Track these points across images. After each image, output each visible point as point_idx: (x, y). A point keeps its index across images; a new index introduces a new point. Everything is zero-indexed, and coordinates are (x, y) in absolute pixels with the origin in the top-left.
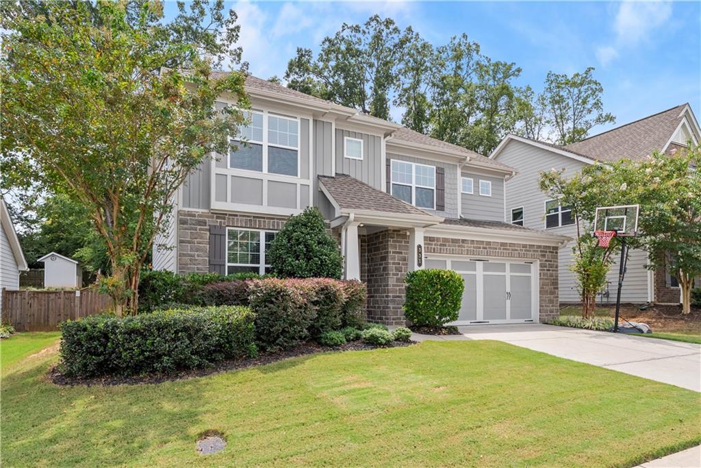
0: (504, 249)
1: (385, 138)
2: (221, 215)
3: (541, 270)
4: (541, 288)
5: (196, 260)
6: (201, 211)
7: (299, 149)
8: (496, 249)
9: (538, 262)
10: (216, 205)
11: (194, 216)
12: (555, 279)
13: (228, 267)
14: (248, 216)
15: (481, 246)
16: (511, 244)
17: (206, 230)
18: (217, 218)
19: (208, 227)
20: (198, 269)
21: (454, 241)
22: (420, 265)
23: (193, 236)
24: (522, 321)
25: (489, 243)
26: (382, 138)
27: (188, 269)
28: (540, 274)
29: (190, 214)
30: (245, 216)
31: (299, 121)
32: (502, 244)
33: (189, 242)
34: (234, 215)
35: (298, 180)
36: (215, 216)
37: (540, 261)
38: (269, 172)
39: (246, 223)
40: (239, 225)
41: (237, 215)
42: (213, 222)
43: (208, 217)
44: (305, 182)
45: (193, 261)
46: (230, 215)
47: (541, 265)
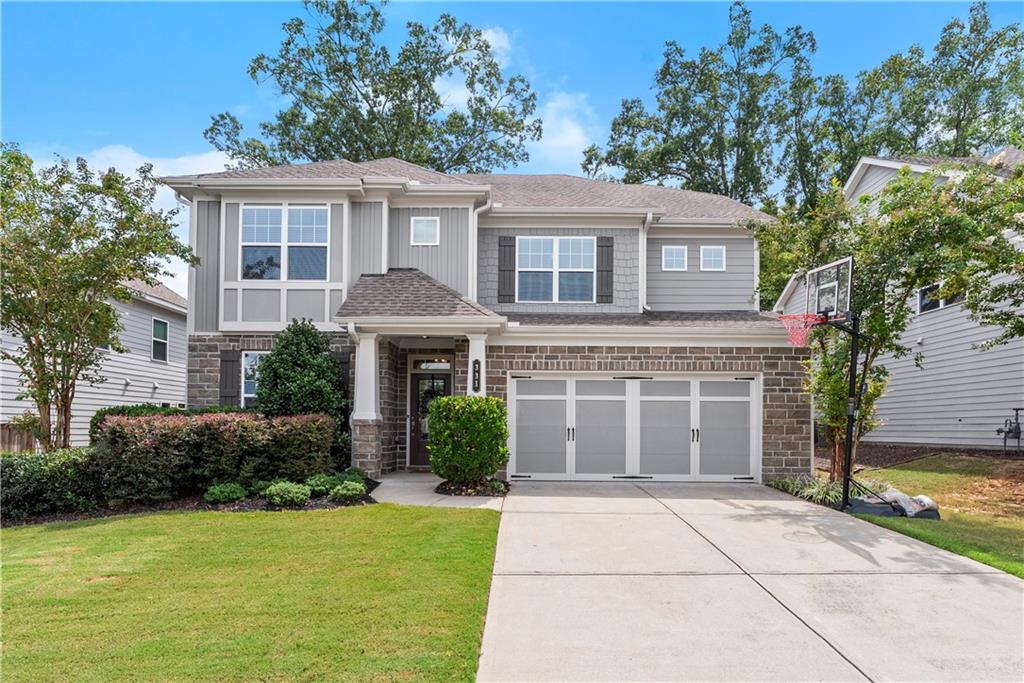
0: (677, 358)
1: (475, 208)
2: (234, 337)
3: (765, 391)
4: (765, 422)
5: (205, 391)
6: (212, 334)
7: (328, 244)
8: (661, 358)
9: (762, 377)
10: (225, 326)
11: (204, 340)
12: (804, 406)
13: (245, 398)
14: (266, 336)
15: (629, 355)
16: (693, 350)
17: (216, 356)
18: (230, 341)
19: (219, 353)
20: (208, 402)
21: (572, 350)
22: (476, 389)
23: (203, 364)
24: (729, 478)
25: (646, 350)
26: (471, 210)
27: (197, 402)
28: (765, 397)
29: (200, 339)
30: (262, 336)
31: (328, 208)
32: (674, 350)
33: (197, 371)
34: (249, 336)
35: (326, 285)
36: (228, 339)
37: (765, 374)
38: (289, 278)
39: (264, 345)
40: (256, 347)
41: (252, 336)
42: (226, 346)
43: (219, 341)
44: (335, 286)
45: (203, 393)
46: (245, 336)
47: (766, 383)
